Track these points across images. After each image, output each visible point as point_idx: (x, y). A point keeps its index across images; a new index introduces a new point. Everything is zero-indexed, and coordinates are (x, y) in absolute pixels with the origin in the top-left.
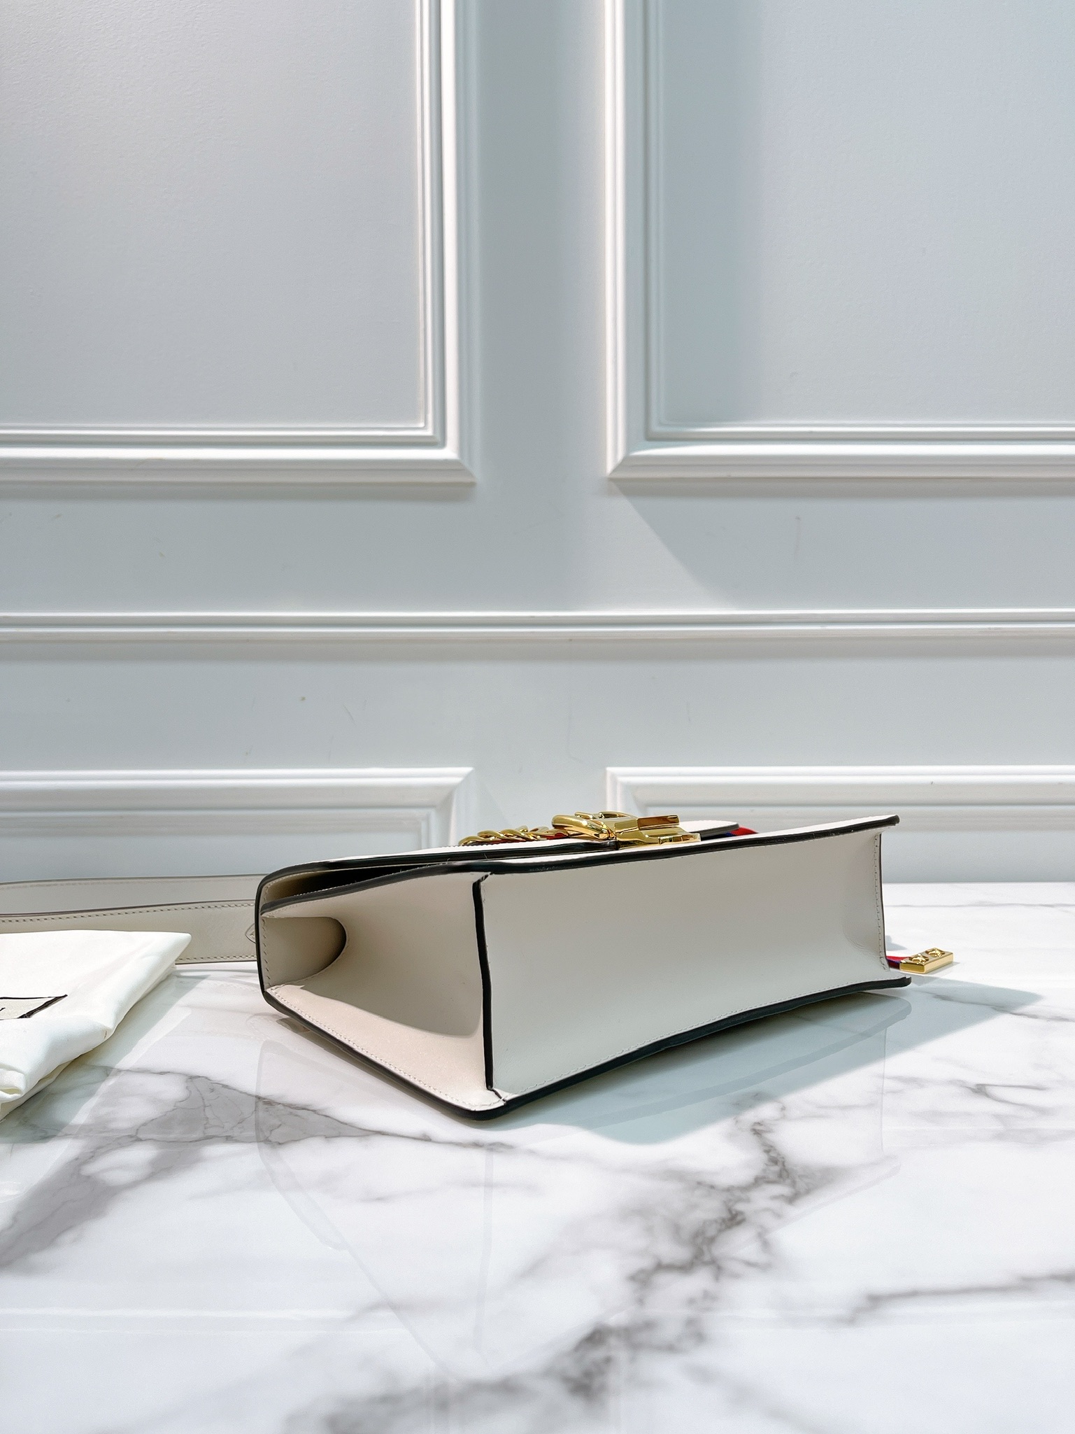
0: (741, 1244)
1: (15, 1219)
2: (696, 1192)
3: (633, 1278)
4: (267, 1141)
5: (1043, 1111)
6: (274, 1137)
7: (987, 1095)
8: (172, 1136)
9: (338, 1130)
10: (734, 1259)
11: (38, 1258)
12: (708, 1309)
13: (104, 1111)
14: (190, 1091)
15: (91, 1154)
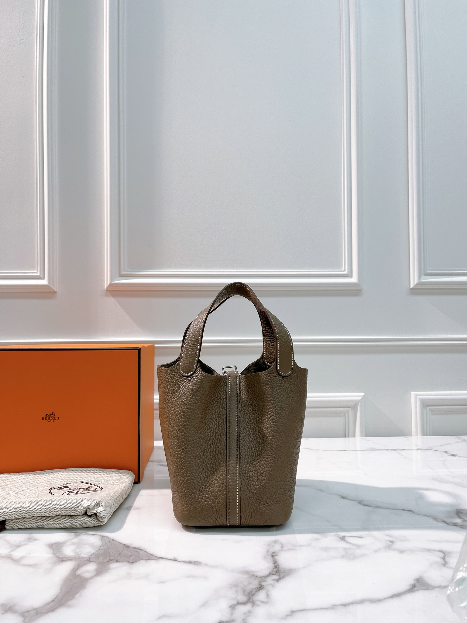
0: (261, 596)
1: (61, 590)
2: (252, 578)
3: (230, 607)
4: (128, 562)
5: (358, 546)
6: (131, 559)
7: (344, 540)
8: (100, 560)
9: (150, 557)
10: (258, 600)
11: (71, 602)
12: (249, 616)
13: (78, 550)
14: (103, 544)
15: (78, 567)
